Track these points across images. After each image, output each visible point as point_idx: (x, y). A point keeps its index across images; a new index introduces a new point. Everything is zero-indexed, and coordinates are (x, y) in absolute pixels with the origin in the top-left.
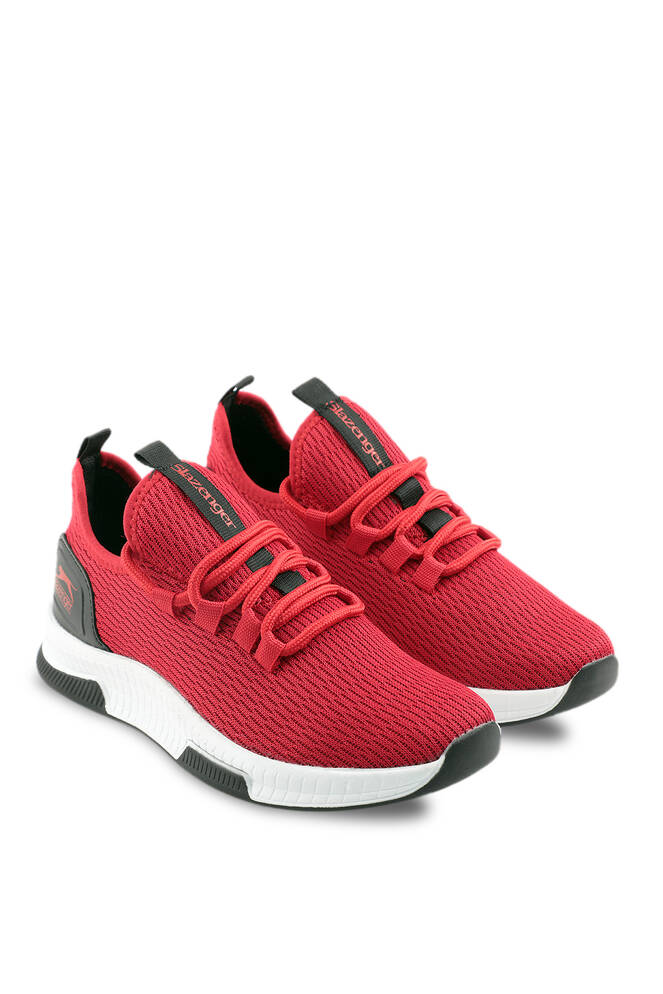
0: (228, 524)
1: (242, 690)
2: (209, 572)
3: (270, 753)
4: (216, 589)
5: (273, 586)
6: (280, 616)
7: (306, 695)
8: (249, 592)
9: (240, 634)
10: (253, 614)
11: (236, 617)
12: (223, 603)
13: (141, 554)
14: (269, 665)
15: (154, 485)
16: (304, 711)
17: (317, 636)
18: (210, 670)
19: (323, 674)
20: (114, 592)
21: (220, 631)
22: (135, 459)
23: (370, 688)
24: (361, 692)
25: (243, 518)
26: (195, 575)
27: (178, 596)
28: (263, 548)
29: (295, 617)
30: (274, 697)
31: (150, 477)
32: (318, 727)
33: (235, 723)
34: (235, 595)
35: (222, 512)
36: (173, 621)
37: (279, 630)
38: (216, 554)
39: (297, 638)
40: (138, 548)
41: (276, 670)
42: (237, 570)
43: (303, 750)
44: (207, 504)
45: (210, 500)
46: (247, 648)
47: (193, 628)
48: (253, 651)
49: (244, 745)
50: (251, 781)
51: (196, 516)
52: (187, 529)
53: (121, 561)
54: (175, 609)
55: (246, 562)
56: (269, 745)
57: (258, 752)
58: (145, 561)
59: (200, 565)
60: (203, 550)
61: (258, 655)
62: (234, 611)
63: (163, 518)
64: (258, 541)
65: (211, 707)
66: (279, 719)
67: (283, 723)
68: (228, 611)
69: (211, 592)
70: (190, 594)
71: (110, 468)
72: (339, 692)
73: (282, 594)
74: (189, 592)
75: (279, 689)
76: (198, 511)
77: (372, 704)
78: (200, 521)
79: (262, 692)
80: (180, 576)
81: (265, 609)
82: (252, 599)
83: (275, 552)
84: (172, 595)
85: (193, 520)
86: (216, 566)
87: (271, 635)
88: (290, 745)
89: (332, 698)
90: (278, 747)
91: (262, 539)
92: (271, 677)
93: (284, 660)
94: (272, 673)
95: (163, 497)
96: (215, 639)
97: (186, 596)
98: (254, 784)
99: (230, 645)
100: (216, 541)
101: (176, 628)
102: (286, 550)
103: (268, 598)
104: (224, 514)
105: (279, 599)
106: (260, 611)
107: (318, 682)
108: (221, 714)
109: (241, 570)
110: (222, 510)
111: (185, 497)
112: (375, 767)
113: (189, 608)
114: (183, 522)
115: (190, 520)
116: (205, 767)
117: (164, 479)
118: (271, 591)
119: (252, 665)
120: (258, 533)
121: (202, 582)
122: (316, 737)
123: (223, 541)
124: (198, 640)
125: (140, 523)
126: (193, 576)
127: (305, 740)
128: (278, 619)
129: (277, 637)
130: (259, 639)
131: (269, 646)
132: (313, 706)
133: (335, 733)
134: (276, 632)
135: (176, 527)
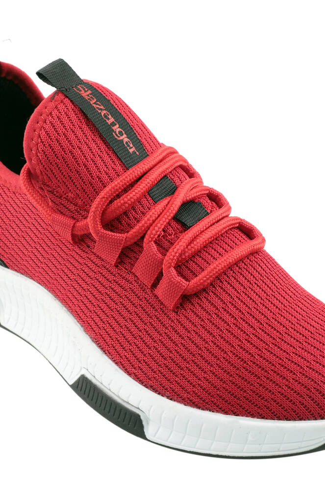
0: (131, 151)
1: (141, 325)
2: (111, 202)
3: (168, 394)
4: (118, 219)
5: (175, 218)
6: (183, 252)
7: (209, 338)
8: (151, 225)
9: (141, 268)
10: (154, 247)
11: (136, 249)
12: (124, 235)
13: (40, 177)
14: (170, 304)
15: (56, 107)
16: (206, 354)
17: (220, 275)
18: (108, 300)
19: (227, 317)
20: (11, 209)
21: (120, 262)
22: (37, 77)
23: (275, 334)
24: (266, 338)
25: (145, 143)
26: (96, 205)
27: (78, 224)
28: (165, 176)
29: (198, 253)
30: (175, 337)
31: (52, 97)
32: (220, 372)
33: (132, 359)
34: (137, 227)
35: (124, 138)
36: (70, 247)
37: (181, 267)
38: (119, 182)
39: (200, 276)
40: (38, 171)
41: (177, 308)
42: (139, 201)
43: (204, 395)
44: (109, 128)
45: (113, 124)
46: (148, 283)
47: (93, 257)
48: (154, 285)
49: (141, 382)
50: (148, 420)
51: (99, 141)
52: (89, 155)
53: (19, 181)
54: (73, 236)
55: (149, 192)
56: (167, 384)
57: (155, 391)
58: (44, 184)
59: (102, 194)
60: (105, 178)
61: (160, 291)
62: (135, 243)
63: (65, 143)
64: (161, 170)
65: (108, 339)
66: (179, 360)
67: (183, 364)
68: (129, 243)
69: (112, 223)
70: (91, 223)
71: (10, 78)
72: (242, 336)
73: (185, 228)
74: (89, 221)
75: (179, 329)
76: (101, 137)
77: (277, 351)
78: (103, 147)
79: (162, 330)
80: (80, 202)
81: (167, 243)
82: (154, 232)
83: (178, 182)
84: (72, 222)
85: (96, 146)
86: (118, 196)
87: (173, 272)
88: (190, 388)
89: (236, 342)
90: (177, 389)
91: (165, 167)
92: (172, 315)
93: (186, 299)
94: (174, 311)
95: (65, 120)
96: (114, 270)
97: (87, 225)
98: (151, 423)
99: (130, 277)
100: (119, 168)
101: (74, 253)
102: (188, 179)
103: (170, 230)
104: (126, 140)
105: (181, 232)
106: (163, 244)
107: (222, 324)
108: (118, 347)
109: (144, 201)
110: (125, 136)
111: (88, 121)
112: (279, 419)
113: (88, 236)
114: (85, 148)
115: (93, 145)
116: (100, 399)
117: (67, 101)
118: (174, 224)
119: (152, 300)
120: (161, 161)
121: (104, 212)
122: (218, 383)
123: (126, 169)
124: (96, 269)
125: (41, 146)
126: (94, 205)
127: (205, 384)
128: (180, 255)
129: (180, 274)
130: (161, 274)
131: (171, 284)
132: (216, 350)
133: (239, 381)
134: (178, 267)
135: (77, 152)
